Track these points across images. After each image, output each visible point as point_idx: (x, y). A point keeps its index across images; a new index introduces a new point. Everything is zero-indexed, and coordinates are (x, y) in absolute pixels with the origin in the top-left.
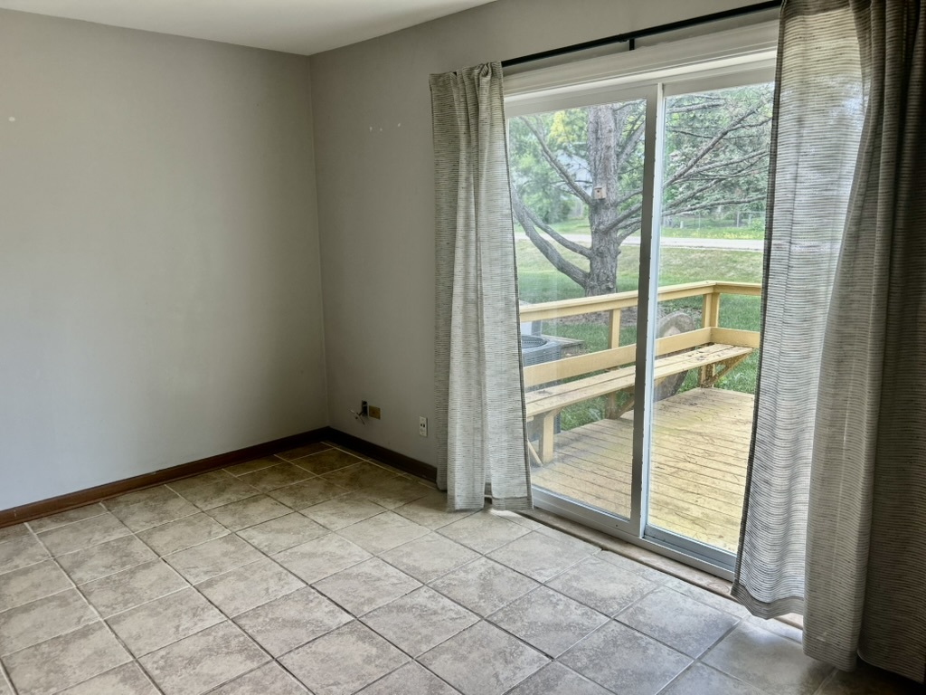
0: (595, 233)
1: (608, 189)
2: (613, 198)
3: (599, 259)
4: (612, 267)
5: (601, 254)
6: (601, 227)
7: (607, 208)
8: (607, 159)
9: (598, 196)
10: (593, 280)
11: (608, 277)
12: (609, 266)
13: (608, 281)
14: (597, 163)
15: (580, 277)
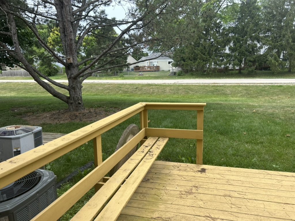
0: (69, 79)
1: (73, 59)
2: (76, 63)
3: (73, 90)
4: (80, 93)
5: (74, 88)
6: (72, 76)
7: (74, 67)
8: (71, 45)
9: (69, 62)
10: (71, 100)
11: (78, 98)
12: (78, 93)
13: (79, 100)
14: (67, 47)
15: (65, 99)
